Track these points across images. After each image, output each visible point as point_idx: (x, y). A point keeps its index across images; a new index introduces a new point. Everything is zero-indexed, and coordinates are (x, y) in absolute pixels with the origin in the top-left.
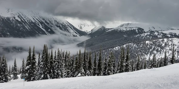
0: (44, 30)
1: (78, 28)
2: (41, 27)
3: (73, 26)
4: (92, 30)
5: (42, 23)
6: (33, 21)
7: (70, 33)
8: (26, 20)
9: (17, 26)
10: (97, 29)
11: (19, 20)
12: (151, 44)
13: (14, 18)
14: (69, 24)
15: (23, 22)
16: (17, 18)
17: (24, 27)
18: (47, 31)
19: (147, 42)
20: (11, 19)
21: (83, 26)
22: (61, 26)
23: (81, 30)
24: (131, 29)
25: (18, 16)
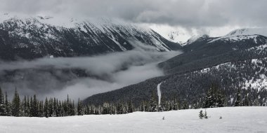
0: (117, 43)
1: (168, 38)
2: (114, 39)
3: (160, 36)
4: (188, 41)
5: (115, 34)
6: (104, 32)
7: (155, 46)
8: (94, 31)
9: (83, 40)
10: (196, 39)
11: (86, 31)
12: (259, 64)
13: (79, 29)
14: (153, 33)
15: (90, 34)
16: (83, 29)
17: (92, 41)
18: (122, 45)
19: (253, 60)
20: (75, 31)
21: (174, 35)
22: (142, 36)
23: (172, 41)
24: (245, 38)
25: (84, 26)
